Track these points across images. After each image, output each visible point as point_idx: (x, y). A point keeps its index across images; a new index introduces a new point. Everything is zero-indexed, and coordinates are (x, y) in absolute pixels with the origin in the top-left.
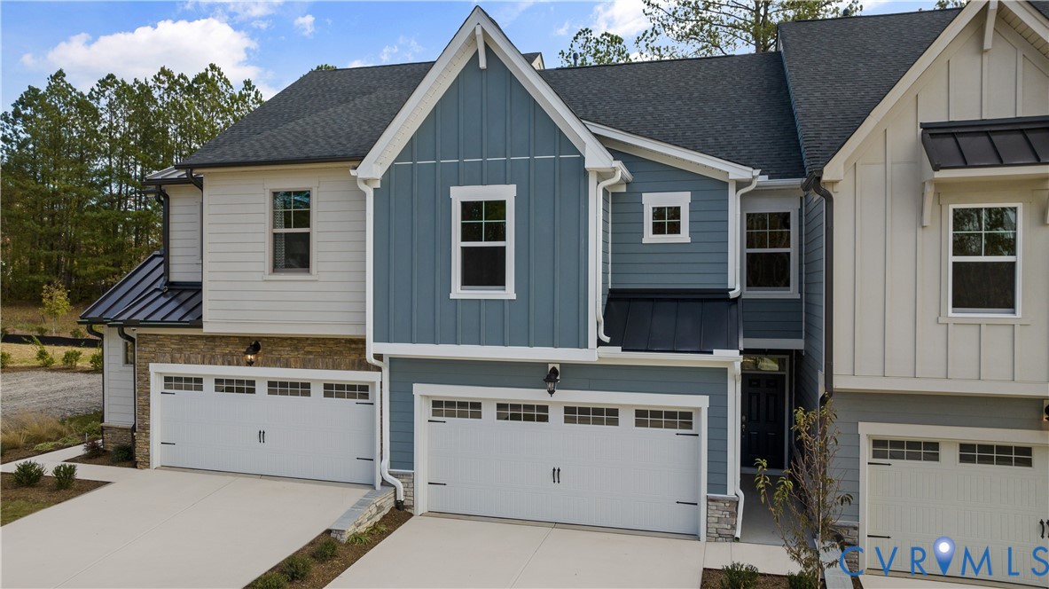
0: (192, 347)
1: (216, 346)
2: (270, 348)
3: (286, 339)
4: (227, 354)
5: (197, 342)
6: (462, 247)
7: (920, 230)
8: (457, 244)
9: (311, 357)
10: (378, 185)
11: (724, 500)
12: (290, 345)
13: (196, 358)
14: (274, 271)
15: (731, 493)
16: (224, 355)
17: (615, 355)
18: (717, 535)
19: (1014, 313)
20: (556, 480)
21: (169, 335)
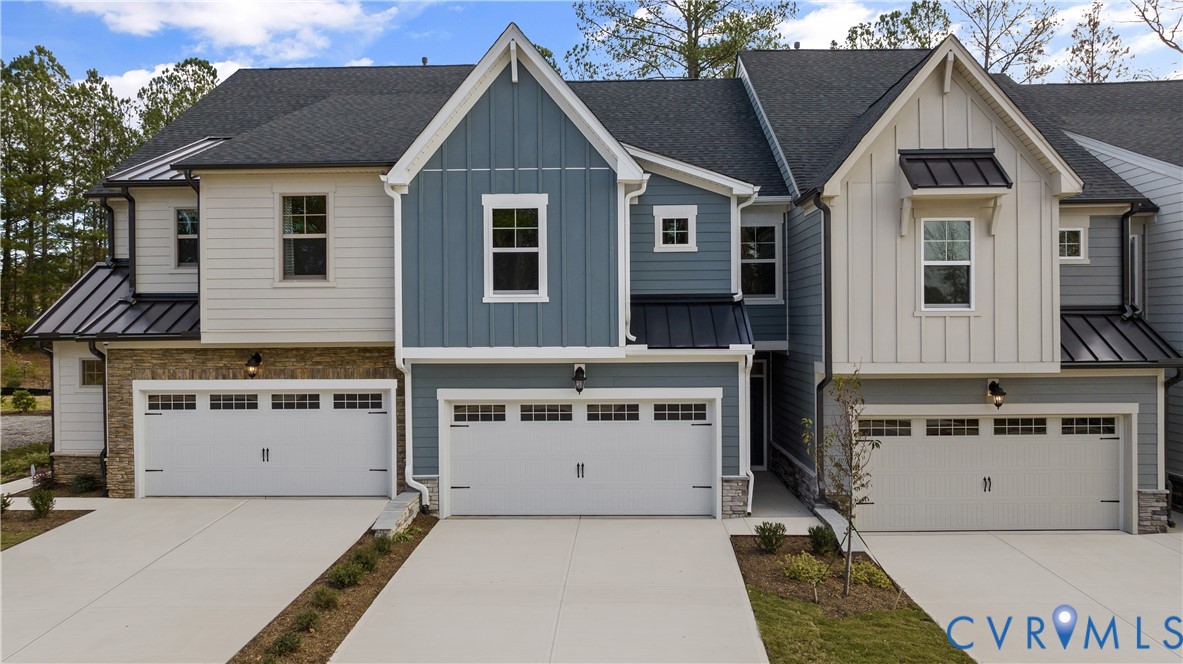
0: (179, 361)
1: (208, 360)
2: (272, 360)
3: (292, 349)
4: (221, 367)
5: (184, 356)
6: (494, 253)
7: (899, 240)
8: (489, 250)
9: (320, 367)
10: (406, 191)
11: (737, 481)
12: (296, 356)
13: (184, 373)
14: (284, 278)
15: (742, 474)
16: (217, 369)
17: (641, 352)
18: (731, 512)
19: (969, 307)
20: (581, 475)
21: (148, 350)
